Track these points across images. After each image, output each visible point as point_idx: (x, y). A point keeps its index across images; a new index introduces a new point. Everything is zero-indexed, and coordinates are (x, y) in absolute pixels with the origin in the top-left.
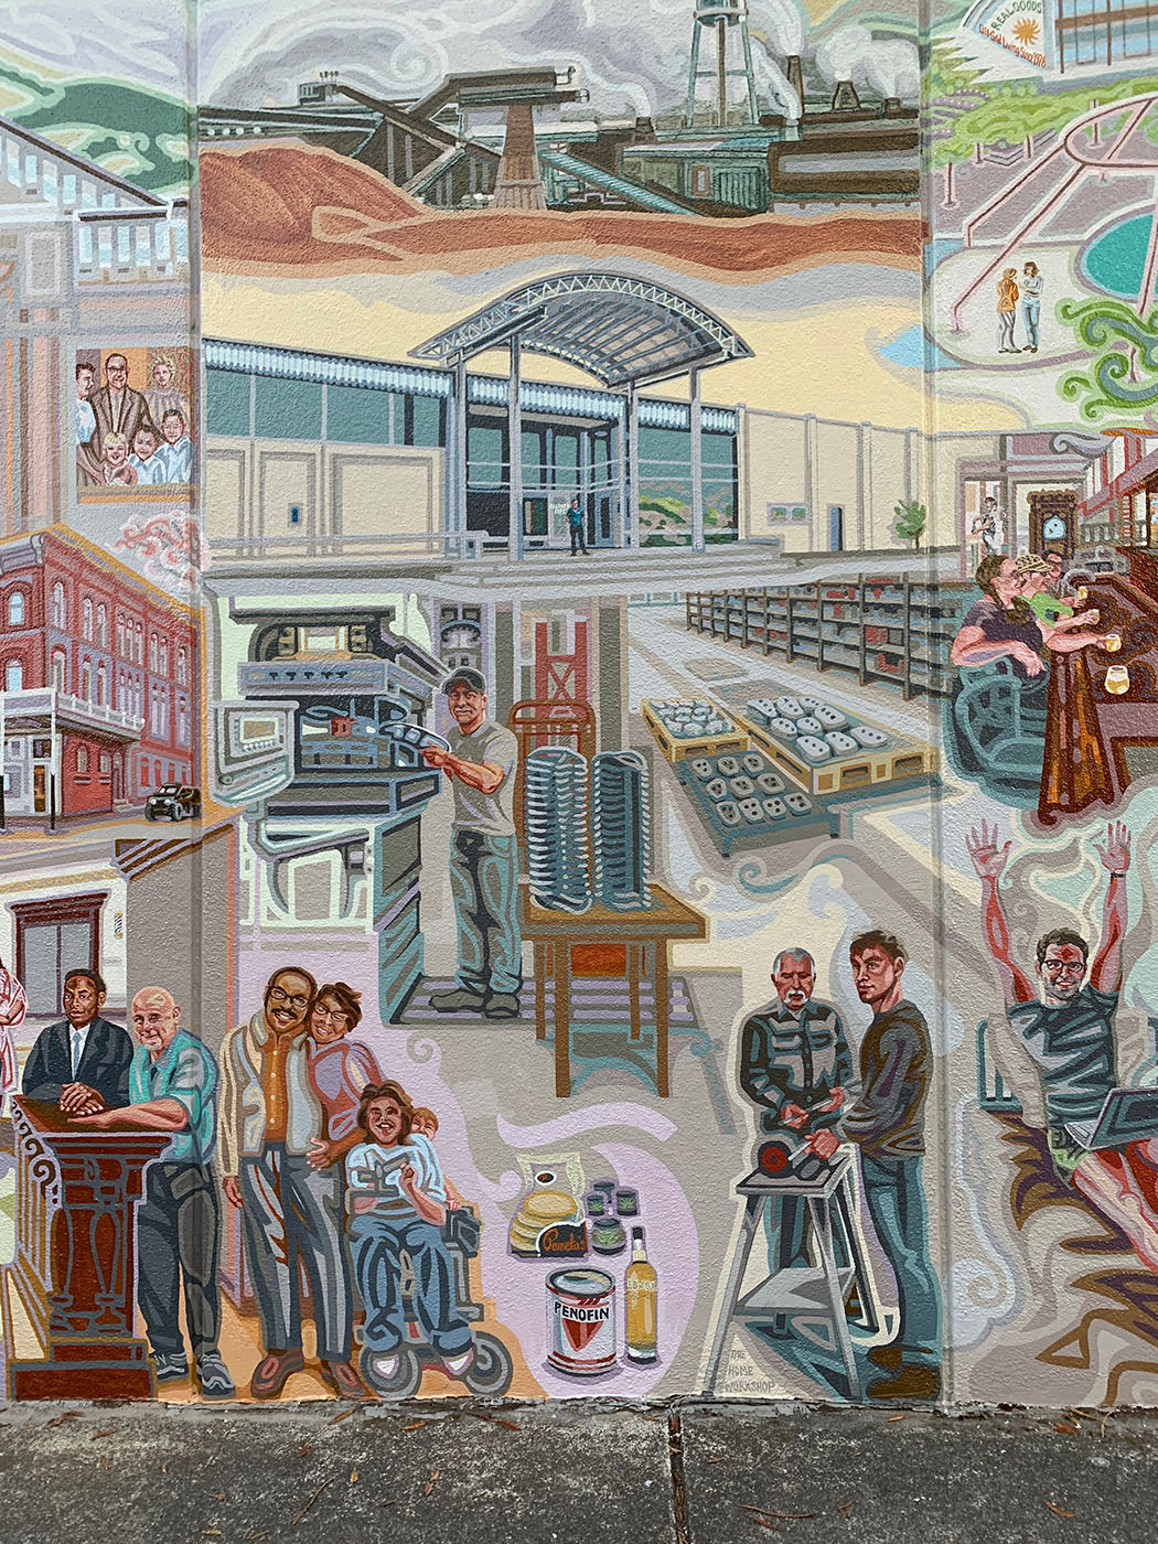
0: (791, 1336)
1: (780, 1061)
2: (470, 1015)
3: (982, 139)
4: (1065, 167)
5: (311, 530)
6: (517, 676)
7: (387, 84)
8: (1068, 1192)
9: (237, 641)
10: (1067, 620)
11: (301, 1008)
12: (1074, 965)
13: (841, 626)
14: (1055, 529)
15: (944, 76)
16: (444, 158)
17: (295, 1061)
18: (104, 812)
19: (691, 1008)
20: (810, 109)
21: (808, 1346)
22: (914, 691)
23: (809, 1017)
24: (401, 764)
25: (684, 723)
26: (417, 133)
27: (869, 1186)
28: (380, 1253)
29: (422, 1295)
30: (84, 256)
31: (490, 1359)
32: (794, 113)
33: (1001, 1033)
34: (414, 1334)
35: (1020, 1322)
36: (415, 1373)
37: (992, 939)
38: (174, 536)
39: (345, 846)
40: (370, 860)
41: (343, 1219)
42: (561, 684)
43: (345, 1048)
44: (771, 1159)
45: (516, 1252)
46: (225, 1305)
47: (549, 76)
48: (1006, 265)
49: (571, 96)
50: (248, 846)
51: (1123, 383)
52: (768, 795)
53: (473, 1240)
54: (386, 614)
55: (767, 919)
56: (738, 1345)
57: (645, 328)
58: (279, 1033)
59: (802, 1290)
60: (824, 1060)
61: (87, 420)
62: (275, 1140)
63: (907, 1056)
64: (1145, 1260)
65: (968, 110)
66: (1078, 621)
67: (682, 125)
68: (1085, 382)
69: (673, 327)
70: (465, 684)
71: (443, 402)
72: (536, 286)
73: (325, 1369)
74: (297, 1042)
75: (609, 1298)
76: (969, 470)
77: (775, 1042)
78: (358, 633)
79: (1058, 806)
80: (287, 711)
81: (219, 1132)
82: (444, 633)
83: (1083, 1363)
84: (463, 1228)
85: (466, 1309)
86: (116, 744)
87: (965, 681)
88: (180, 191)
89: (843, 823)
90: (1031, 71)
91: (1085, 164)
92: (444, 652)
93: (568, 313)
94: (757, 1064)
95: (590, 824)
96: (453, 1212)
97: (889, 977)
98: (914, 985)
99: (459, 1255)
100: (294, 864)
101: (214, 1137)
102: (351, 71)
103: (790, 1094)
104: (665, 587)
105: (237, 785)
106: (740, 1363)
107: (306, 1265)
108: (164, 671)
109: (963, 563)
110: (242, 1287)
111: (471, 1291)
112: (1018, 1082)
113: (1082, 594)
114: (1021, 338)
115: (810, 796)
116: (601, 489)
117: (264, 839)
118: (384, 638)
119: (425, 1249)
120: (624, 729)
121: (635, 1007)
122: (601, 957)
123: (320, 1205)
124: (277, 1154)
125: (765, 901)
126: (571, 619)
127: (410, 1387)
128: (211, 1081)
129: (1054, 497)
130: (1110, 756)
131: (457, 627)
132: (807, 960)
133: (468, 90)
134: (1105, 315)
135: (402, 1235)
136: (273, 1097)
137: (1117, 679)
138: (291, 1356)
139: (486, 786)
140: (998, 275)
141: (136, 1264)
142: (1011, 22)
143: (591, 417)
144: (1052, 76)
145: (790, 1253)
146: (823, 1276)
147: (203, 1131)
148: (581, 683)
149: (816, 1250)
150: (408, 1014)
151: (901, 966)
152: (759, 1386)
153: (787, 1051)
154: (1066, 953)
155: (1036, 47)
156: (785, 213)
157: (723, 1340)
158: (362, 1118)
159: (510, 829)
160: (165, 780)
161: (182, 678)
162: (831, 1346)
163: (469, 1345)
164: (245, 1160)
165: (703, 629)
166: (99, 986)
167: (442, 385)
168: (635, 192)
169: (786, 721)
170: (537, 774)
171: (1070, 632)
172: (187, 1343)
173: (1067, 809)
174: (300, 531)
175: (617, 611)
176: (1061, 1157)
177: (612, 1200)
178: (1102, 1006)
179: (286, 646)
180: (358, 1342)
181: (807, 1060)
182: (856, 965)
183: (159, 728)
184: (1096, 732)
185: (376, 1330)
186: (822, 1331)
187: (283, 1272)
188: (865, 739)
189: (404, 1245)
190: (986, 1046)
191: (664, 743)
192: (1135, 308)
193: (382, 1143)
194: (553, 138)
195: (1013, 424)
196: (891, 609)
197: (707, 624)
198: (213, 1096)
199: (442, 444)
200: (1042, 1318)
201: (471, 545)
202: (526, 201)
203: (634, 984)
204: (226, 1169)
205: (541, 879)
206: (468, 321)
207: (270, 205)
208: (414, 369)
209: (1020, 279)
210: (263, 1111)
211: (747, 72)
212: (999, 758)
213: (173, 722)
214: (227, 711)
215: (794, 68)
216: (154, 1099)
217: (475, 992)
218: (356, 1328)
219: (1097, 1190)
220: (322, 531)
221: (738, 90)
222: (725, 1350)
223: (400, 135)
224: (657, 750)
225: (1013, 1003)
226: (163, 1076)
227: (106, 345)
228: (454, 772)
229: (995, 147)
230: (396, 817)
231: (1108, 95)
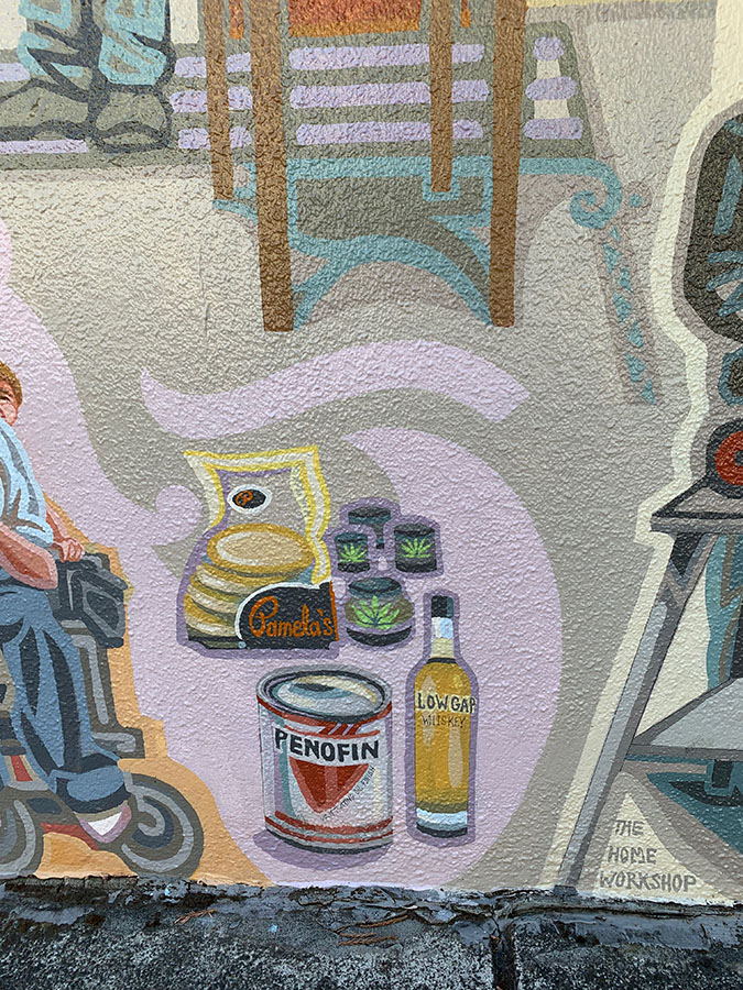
2: (65, 145)
19: (578, 105)
29: (28, 711)
31: (161, 820)
34: (22, 775)
36: (31, 838)
44: (737, 458)
53: (114, 616)
56: (629, 810)
75: (380, 725)
84: (91, 594)
85: (111, 736)
94: (729, 241)
96: (69, 565)
99: (90, 643)
106: (633, 842)
111: (118, 706)
119: (23, 632)
121: (440, 110)
127: (26, 858)
152: (666, 882)
157: (601, 804)
177: (383, 542)
203: (442, 49)
222: (602, 819)
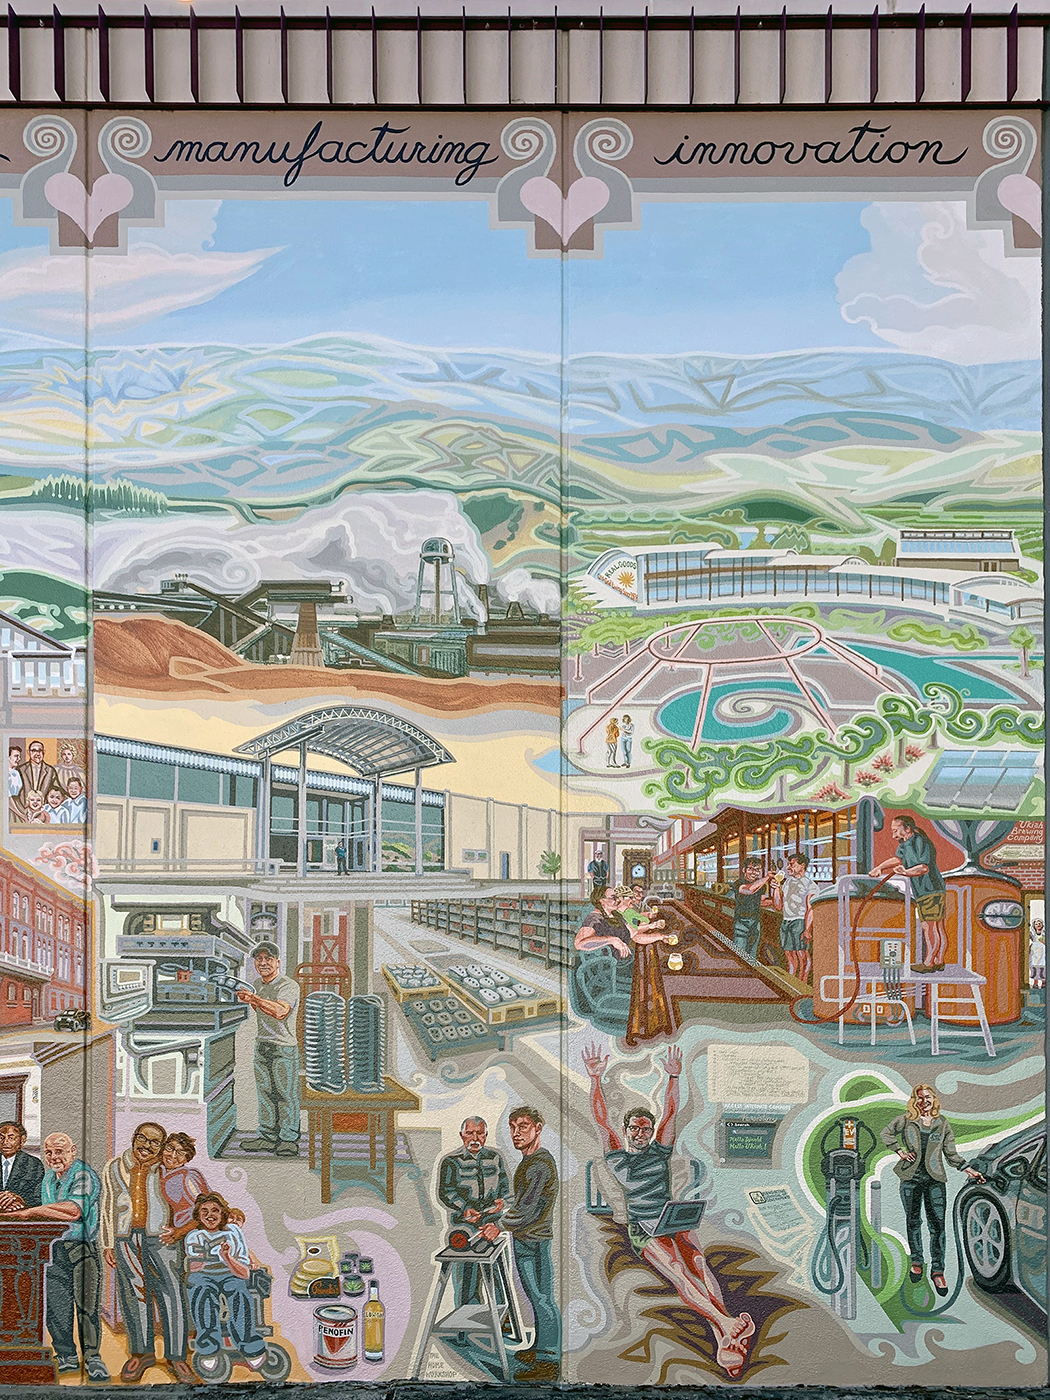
0: (467, 1344)
1: (464, 1183)
2: (266, 1154)
3: (598, 641)
4: (649, 661)
5: (166, 855)
6: (301, 947)
7: (219, 583)
8: (641, 1261)
9: (116, 922)
10: (645, 926)
11: (157, 1148)
12: (646, 1129)
13: (507, 924)
14: (639, 872)
15: (576, 602)
16: (257, 632)
17: (152, 1179)
18: (26, 1025)
19: (408, 1151)
20: (492, 617)
21: (478, 1350)
22: (551, 964)
23: (483, 1157)
24: (223, 1000)
25: (409, 979)
26: (239, 615)
27: (517, 1257)
28: (206, 1295)
29: (233, 1321)
30: (15, 679)
31: (277, 1359)
32: (482, 618)
33: (601, 1169)
34: (228, 1344)
35: (609, 1336)
36: (228, 1368)
37: (596, 1112)
38: (74, 855)
39: (185, 1049)
40: (202, 1059)
41: (182, 1275)
42: (330, 954)
43: (185, 1172)
44: (457, 1241)
45: (295, 1295)
46: (104, 1327)
47: (328, 586)
48: (612, 715)
49: (342, 599)
50: (122, 1048)
51: (682, 788)
52: (463, 1024)
53: (267, 1289)
54: (216, 907)
55: (459, 1099)
56: (434, 1350)
57: (387, 742)
58: (141, 1162)
59: (474, 1318)
60: (492, 1183)
61: (17, 782)
62: (138, 1227)
63: (543, 1181)
64: (685, 1300)
65: (590, 623)
66: (652, 926)
67: (413, 622)
68: (659, 787)
69: (405, 742)
70: (266, 952)
71: (256, 780)
72: (318, 713)
73: (170, 1363)
74: (153, 1167)
75: (353, 1323)
76: (587, 836)
77: (461, 1172)
78: (196, 919)
79: (636, 1035)
80: (148, 966)
81: (101, 1222)
82: (254, 920)
83: (646, 1359)
84: (261, 1281)
85: (262, 1329)
86: (36, 983)
87: (583, 959)
88: (80, 642)
89: (507, 1041)
90: (627, 603)
91: (661, 659)
92: (252, 932)
93: (338, 730)
94: (450, 1185)
95: (346, 1039)
96: (254, 1271)
97: (533, 1134)
98: (547, 1139)
99: (258, 1297)
100: (151, 1060)
101: (98, 1225)
102: (194, 574)
103: (470, 1203)
104: (396, 896)
105: (115, 1010)
106: (436, 1360)
107: (158, 1303)
108: (68, 939)
109: (583, 888)
110: (116, 1316)
111: (265, 1318)
112: (611, 1197)
113: (655, 910)
114: (621, 758)
115: (487, 1025)
116: (358, 835)
117: (132, 1044)
118: (214, 922)
119: (235, 1293)
120: (370, 981)
121: (373, 1150)
122: (350, 1120)
123: (168, 1266)
124: (140, 1235)
125: (458, 1088)
126: (337, 914)
127: (225, 1376)
128: (97, 1191)
129: (639, 853)
130: (670, 1006)
131: (262, 917)
132: (483, 1123)
133: (274, 591)
134: (673, 749)
135: (220, 1285)
136: (137, 1201)
137: (676, 962)
138: (148, 1357)
139: (279, 1015)
140: (607, 721)
141: (45, 1302)
142: (618, 572)
143: (352, 793)
144: (642, 606)
145: (467, 1296)
146: (488, 1309)
147: (91, 1221)
148: (343, 952)
149: (484, 1294)
150: (225, 1152)
151: (540, 1128)
152: (446, 1374)
153: (468, 1177)
154: (642, 1123)
155: (632, 589)
156: (476, 678)
157: (425, 1348)
158: (196, 1214)
159: (293, 1041)
160: (67, 1005)
161: (79, 945)
162: (492, 1351)
163: (264, 1350)
164: (118, 1239)
165: (422, 922)
166: (23, 1132)
167: (256, 770)
168: (382, 660)
169: (473, 980)
170: (313, 1008)
171: (647, 932)
172: (78, 1349)
173: (643, 1037)
174: (160, 856)
175: (366, 909)
176: (636, 1241)
177: (358, 1265)
178: (662, 1153)
179: (148, 926)
180: (192, 1349)
181: (481, 1182)
182: (513, 1127)
183: (64, 973)
184: (661, 990)
185: (203, 1342)
186: (487, 1342)
187: (143, 1307)
188: (522, 992)
189: (222, 1290)
190: (592, 1176)
191: (396, 991)
192: (689, 745)
193: (207, 1229)
194: (329, 623)
195: (615, 809)
196: (539, 915)
197: (424, 919)
198: (98, 1200)
199: (254, 805)
200: (621, 1334)
201: (272, 867)
202: (311, 662)
203: (373, 1137)
204: (106, 1242)
205: (313, 1073)
206: (271, 733)
207: (140, 653)
208: (237, 759)
209: (620, 724)
210: (131, 1209)
211: (454, 593)
212: (602, 1006)
213: (73, 972)
214: (109, 965)
215: (483, 592)
216: (58, 1202)
217: (269, 1140)
218: (190, 1341)
219: (657, 1260)
220: (174, 856)
221: (448, 603)
222: (426, 1353)
223: (228, 616)
224: (391, 995)
225: (609, 1150)
226: (64, 1187)
227: (29, 736)
228: (257, 1006)
229: (606, 646)
230: (219, 1033)
231: (674, 619)
